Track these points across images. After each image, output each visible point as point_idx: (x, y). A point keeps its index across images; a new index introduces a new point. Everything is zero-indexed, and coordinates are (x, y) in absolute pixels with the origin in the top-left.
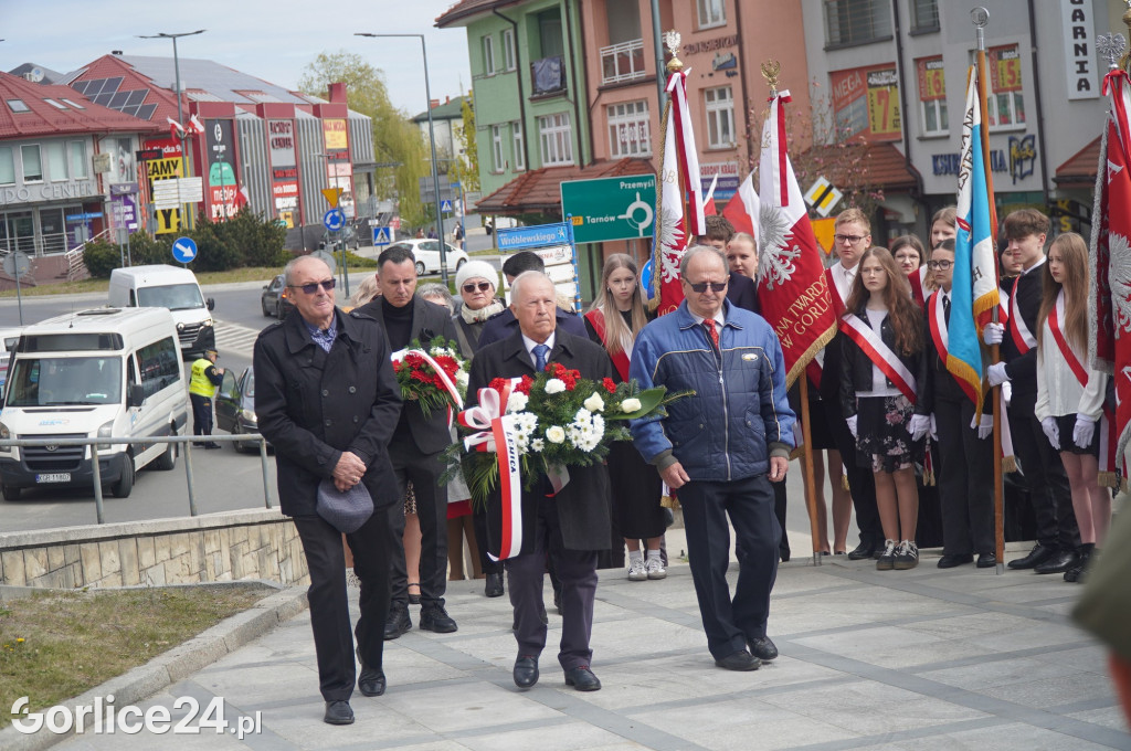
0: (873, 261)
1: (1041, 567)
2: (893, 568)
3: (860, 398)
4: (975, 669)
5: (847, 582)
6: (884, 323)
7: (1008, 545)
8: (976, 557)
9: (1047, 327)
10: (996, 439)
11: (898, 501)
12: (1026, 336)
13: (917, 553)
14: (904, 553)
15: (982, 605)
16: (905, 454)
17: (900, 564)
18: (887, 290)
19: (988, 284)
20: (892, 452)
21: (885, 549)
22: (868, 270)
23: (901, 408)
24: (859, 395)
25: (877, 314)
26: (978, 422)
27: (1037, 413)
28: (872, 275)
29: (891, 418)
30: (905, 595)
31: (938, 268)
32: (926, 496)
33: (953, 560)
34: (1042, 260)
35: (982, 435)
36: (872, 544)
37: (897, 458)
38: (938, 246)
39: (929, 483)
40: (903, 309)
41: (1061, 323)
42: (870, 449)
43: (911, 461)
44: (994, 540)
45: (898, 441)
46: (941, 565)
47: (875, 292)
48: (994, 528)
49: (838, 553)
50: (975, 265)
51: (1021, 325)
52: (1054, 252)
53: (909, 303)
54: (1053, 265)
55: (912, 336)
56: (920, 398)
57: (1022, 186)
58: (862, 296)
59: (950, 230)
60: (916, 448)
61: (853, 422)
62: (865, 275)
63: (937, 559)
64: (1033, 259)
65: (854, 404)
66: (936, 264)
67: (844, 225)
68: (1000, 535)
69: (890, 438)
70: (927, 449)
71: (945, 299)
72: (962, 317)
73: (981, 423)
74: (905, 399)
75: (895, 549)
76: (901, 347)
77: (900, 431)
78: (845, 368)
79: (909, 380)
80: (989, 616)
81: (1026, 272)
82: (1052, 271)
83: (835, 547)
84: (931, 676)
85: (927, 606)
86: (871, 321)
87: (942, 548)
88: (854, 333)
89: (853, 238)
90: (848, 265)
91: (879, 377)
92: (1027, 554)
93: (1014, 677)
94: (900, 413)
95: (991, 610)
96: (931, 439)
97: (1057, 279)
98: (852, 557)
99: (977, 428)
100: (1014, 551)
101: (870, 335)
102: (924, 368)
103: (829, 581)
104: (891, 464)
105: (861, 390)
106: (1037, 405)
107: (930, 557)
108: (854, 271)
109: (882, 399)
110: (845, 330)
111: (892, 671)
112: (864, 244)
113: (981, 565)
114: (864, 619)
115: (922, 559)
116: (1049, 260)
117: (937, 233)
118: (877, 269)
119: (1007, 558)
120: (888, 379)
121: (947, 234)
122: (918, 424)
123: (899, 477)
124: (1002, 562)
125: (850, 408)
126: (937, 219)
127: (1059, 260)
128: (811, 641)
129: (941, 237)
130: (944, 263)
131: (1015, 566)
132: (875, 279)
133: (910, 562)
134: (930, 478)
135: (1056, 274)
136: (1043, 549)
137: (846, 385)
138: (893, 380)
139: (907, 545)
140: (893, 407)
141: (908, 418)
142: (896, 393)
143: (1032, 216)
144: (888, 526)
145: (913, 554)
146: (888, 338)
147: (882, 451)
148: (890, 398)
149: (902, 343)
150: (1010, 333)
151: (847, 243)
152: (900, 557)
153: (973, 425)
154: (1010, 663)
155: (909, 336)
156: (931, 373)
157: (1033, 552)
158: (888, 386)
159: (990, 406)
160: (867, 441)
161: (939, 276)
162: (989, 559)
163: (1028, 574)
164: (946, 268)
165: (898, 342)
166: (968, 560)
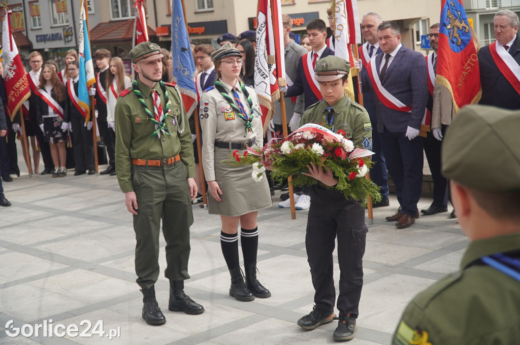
0: (47, 69)
1: (111, 173)
2: (58, 176)
3: (45, 118)
4: (101, 209)
5: (43, 183)
6: (52, 91)
7: (99, 167)
8: (87, 171)
9: (110, 90)
10: (94, 129)
11: (59, 153)
12: (104, 93)
13: (66, 171)
14: (62, 171)
15: (95, 187)
16: (60, 137)
17: (61, 175)
18: (52, 80)
19: (91, 76)
20: (57, 136)
21: (55, 170)
22: (45, 72)
23: (59, 121)
24: (44, 117)
25: (49, 88)
26: (87, 124)
27: (108, 120)
28: (47, 74)
29: (55, 125)
30: (66, 186)
31: (71, 71)
32: (69, 151)
33: (80, 172)
34: (107, 67)
35: (89, 128)
36: (49, 168)
37: (58, 138)
38: (70, 63)
39: (69, 146)
40: (58, 86)
41: (115, 88)
42: (49, 135)
43: (63, 139)
44: (94, 164)
45: (58, 132)
46: (75, 175)
47: (48, 80)
48: (94, 161)
49: (36, 173)
50: (87, 69)
51: (101, 89)
52: (112, 63)
53: (60, 84)
54: (113, 68)
55: (62, 95)
56: (66, 117)
57: (68, 45)
58: (43, 81)
59: (73, 57)
60: (65, 135)
61: (42, 126)
62: (44, 74)
63: (74, 173)
64: (105, 67)
65: (42, 120)
66: (70, 69)
67: (34, 57)
68: (97, 163)
69: (56, 131)
70: (68, 134)
71: (73, 82)
72: (83, 87)
73: (88, 125)
74: (60, 117)
75: (59, 170)
76: (58, 99)
77: (59, 129)
78: (38, 107)
79: (61, 110)
80: (98, 191)
81: (103, 71)
82: (111, 70)
83: (35, 171)
84: (86, 212)
85: (75, 189)
86: (47, 90)
87: (74, 169)
88: (42, 95)
89: (38, 61)
90: (36, 71)
91: (51, 110)
92: (105, 169)
93: (116, 211)
94: (59, 122)
95: (98, 189)
96: (70, 131)
97: (113, 73)
98: (42, 174)
99: (87, 127)
100: (101, 168)
101: (47, 95)
102: (66, 106)
103: (36, 183)
104: (56, 140)
105: (44, 115)
106: (108, 117)
107: (71, 172)
108: (39, 73)
109: (52, 118)
110: (38, 94)
111: (71, 212)
112: (41, 63)
113: (90, 174)
114: (54, 195)
115: (68, 173)
116: (110, 66)
117: (68, 58)
118: (49, 72)
119: (100, 171)
120: (54, 111)
121: (71, 59)
122: (65, 126)
123: (59, 145)
124: (97, 172)
125: (40, 121)
126: (68, 54)
127: (114, 66)
128: (37, 204)
129: (69, 60)
130: (73, 69)
131: (102, 173)
132: (48, 75)
133: (64, 174)
134: (70, 145)
135: (113, 71)
136: (111, 167)
137: (39, 113)
138: (56, 111)
139: (63, 168)
140: (56, 120)
141: (61, 124)
142: (57, 115)
143: (105, 52)
144: (55, 162)
145: (65, 171)
146: (53, 96)
147: (53, 136)
148: (55, 117)
149: (58, 97)
150: (98, 92)
151: (37, 63)
152: (61, 173)
153: (85, 125)
154: (112, 206)
155: (61, 95)
156: (69, 107)
157: (108, 168)
158: (54, 113)
159: (92, 118)
160: (47, 133)
161: (71, 74)
162: (93, 171)
163: (107, 176)
164: (73, 71)
165: (56, 98)
166: (84, 172)
